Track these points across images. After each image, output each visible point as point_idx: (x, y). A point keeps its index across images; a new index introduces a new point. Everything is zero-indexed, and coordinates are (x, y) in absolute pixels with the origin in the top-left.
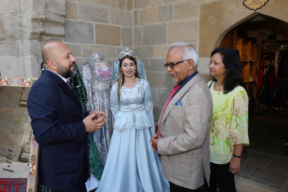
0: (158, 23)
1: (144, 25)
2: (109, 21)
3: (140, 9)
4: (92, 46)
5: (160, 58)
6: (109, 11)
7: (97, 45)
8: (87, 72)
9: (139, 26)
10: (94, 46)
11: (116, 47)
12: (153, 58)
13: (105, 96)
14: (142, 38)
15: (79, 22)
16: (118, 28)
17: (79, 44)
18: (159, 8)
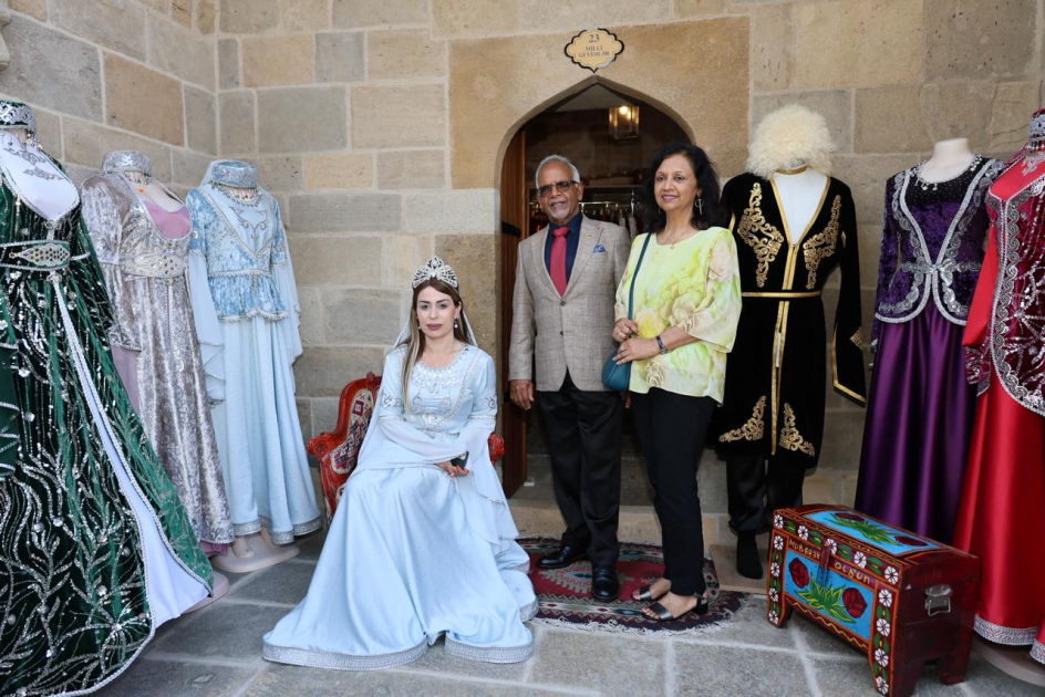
0: (315, 85)
1: (260, 88)
2: (147, 56)
3: (244, 36)
4: (95, 128)
5: (325, 191)
6: (147, 21)
7: (110, 127)
8: (103, 211)
9: (242, 89)
10: (102, 131)
11: (171, 147)
12: (301, 193)
13: (171, 301)
14: (256, 130)
15: (52, 31)
16: (175, 85)
17: (54, 113)
18: (317, 39)
